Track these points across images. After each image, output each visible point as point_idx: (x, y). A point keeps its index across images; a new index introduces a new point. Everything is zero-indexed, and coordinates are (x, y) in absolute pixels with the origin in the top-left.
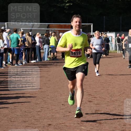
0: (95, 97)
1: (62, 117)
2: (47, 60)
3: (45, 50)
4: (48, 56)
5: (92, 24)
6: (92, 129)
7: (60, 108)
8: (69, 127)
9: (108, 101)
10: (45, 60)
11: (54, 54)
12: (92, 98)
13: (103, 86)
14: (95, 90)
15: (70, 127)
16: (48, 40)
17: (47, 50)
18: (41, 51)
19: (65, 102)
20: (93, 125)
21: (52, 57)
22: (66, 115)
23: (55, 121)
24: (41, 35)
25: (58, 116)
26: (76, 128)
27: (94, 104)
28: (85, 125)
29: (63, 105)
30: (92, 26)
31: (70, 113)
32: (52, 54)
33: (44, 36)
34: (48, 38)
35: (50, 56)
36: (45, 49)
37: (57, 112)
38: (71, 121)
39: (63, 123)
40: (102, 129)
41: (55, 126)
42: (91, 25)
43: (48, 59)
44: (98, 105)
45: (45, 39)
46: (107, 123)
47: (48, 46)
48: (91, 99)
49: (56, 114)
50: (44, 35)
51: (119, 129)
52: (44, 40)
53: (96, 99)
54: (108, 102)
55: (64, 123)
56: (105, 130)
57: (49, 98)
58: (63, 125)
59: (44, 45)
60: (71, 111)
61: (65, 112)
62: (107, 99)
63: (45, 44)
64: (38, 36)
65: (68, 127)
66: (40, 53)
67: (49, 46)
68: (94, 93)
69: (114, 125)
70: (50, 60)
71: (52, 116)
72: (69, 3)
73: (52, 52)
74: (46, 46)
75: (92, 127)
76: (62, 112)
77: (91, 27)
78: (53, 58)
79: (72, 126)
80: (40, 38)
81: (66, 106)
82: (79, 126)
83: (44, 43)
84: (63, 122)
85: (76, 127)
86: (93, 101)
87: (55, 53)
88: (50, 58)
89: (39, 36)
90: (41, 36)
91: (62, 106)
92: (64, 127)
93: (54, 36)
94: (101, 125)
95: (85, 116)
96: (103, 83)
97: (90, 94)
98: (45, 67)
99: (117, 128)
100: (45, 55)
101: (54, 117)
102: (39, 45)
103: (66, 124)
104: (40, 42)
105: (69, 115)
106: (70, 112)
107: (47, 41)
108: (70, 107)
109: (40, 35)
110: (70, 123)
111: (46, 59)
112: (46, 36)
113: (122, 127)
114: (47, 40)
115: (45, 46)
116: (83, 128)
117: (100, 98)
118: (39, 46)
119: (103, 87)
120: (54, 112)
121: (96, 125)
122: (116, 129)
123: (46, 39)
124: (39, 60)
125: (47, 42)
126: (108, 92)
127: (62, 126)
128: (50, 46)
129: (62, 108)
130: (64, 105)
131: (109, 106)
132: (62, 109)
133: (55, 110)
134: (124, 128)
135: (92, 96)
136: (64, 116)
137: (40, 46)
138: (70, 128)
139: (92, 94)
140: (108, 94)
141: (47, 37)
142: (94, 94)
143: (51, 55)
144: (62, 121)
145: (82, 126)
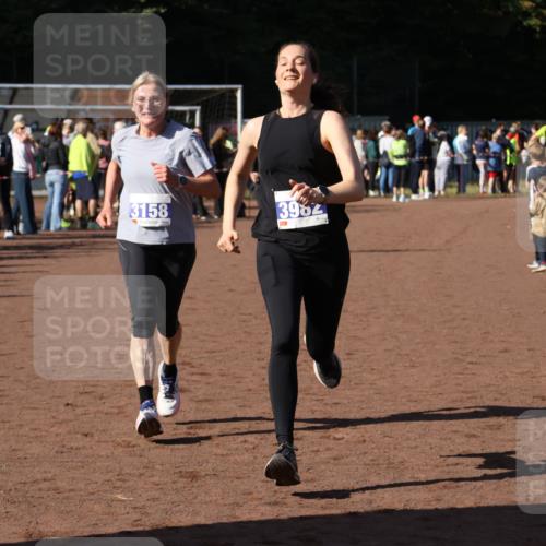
0: (202, 374)
1: (52, 453)
2: (61, 229)
3: (49, 189)
4: (65, 213)
5: (240, 86)
6: (154, 500)
7: (54, 417)
8: (66, 494)
9: (251, 386)
10: (52, 229)
11: (85, 204)
12: (189, 377)
13: (247, 329)
14: (210, 346)
15: (72, 494)
16: (60, 152)
17: (58, 188)
18: (35, 193)
19: (81, 394)
20: (165, 484)
21: (79, 215)
22: (69, 445)
23: (20, 472)
24: (33, 130)
25: (35, 449)
26: (92, 497)
27: (191, 400)
28: (131, 483)
29: (68, 405)
30: (239, 95)
31: (88, 439)
32: (78, 203)
33: (46, 134)
34: (61, 142)
35: (72, 212)
36: (52, 185)
37: (37, 437)
38: (82, 471)
39: (45, 480)
40: (195, 501)
41: (12, 493)
42: (236, 90)
43: (64, 225)
44: (204, 406)
45: (48, 146)
46: (222, 474)
47: (61, 173)
48: (188, 381)
49: (30, 442)
50: (44, 130)
51: (260, 496)
52: (45, 150)
53: (204, 379)
54: (250, 390)
55: (49, 480)
56: (206, 503)
57: (22, 378)
58: (44, 485)
59: (46, 170)
60: (93, 431)
61: (69, 433)
62: (247, 380)
63: (51, 164)
64: (20, 135)
65: (61, 496)
66: (30, 199)
67: (66, 175)
68: (206, 355)
69: (245, 481)
70: (69, 229)
71: (14, 450)
72: (151, 7)
73: (80, 198)
74: (53, 175)
75: (157, 494)
76: (57, 435)
77: (235, 98)
78: (81, 219)
79: (81, 490)
80: (27, 142)
81: (79, 411)
82: (106, 491)
83: (44, 164)
84: (50, 475)
85: (93, 494)
86: (192, 388)
87: (92, 202)
88: (70, 220)
89: (24, 137)
90: (31, 137)
91: (62, 408)
92: (45, 496)
93: (85, 136)
94: (196, 485)
95: (143, 450)
96: (250, 314)
97: (187, 360)
98: (45, 257)
99: (255, 495)
100: (51, 207)
101: (20, 454)
102: (27, 168)
103: (59, 484)
104: (28, 157)
105: (81, 444)
106: (86, 435)
107: (57, 154)
108: (91, 416)
109: (28, 130)
110: (73, 479)
111: (57, 223)
112: (51, 133)
113: (276, 492)
114: (57, 150)
115: (49, 172)
116: (119, 497)
117: (224, 378)
118: (27, 174)
119: (245, 332)
120: (22, 435)
121: (174, 482)
122: (250, 497)
123: (54, 145)
124: (25, 227)
125: (58, 157)
126: (259, 352)
127: (40, 490)
128: (70, 175)
129: (61, 417)
130: (71, 405)
131: (250, 407)
132: (61, 423)
133: (33, 426)
134: (283, 495)
135: (194, 370)
136: (57, 452)
137: (31, 173)
138: (67, 498)
139: (195, 362)
140: (258, 360)
141: (56, 139)
142: (202, 361)
143: (75, 209)
144: (45, 472)
145: (118, 488)
